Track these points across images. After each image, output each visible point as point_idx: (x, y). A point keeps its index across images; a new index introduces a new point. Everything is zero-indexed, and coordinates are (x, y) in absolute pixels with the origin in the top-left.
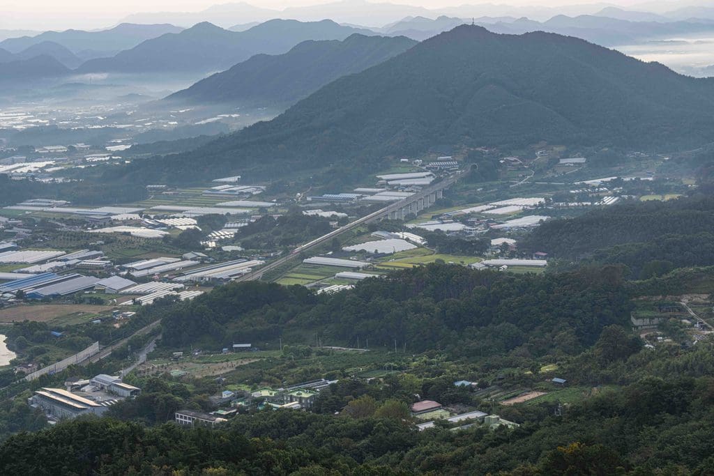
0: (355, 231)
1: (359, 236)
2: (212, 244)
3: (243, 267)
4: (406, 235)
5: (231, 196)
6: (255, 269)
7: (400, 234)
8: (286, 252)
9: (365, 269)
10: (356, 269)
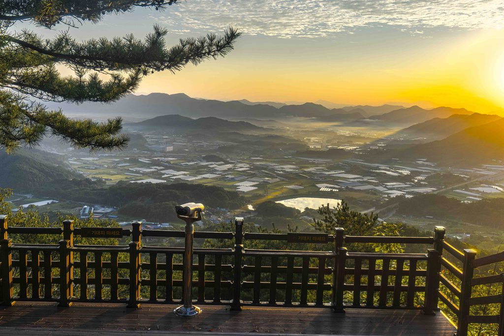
0: (474, 183)
1: (476, 185)
2: (416, 181)
3: (429, 190)
4: (496, 187)
5: (423, 165)
6: (433, 191)
7: (494, 187)
8: (446, 187)
9: (479, 197)
10: (476, 197)
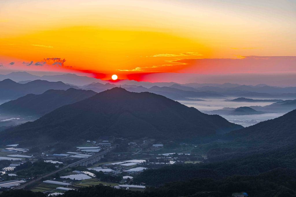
0: (66, 170)
1: (68, 173)
2: (4, 173)
3: (16, 183)
4: (88, 173)
5: (14, 153)
6: (22, 184)
7: (85, 172)
8: (36, 178)
9: (69, 186)
10: (65, 186)
